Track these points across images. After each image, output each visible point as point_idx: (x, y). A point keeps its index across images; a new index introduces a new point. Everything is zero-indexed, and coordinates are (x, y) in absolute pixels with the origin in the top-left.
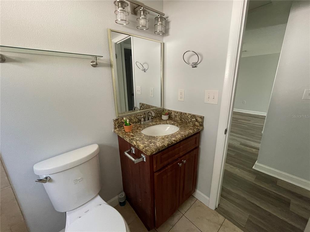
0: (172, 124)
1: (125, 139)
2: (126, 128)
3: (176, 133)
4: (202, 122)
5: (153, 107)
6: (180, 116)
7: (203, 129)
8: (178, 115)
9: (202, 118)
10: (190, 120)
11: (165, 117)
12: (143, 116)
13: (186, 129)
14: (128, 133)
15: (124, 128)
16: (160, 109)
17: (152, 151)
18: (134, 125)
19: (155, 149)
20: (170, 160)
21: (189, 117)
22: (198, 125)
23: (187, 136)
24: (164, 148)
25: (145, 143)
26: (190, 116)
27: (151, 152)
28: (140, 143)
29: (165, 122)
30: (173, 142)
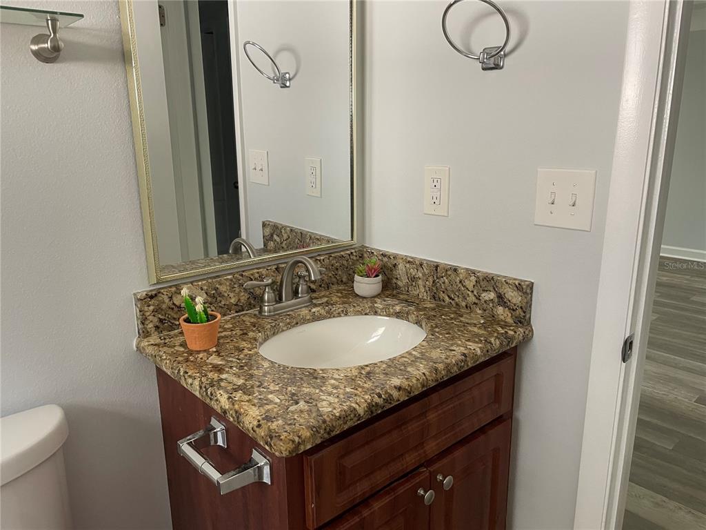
0: (398, 315)
1: (183, 383)
2: (193, 335)
3: (409, 353)
4: (526, 308)
5: (319, 239)
6: (431, 279)
7: (527, 339)
8: (424, 274)
9: (526, 289)
10: (472, 299)
11: (365, 286)
12: (270, 281)
13: (453, 338)
14: (201, 355)
15: (182, 333)
16: (346, 248)
17: (297, 439)
18: (227, 318)
19: (311, 428)
20: (381, 477)
21: (470, 283)
22: (510, 320)
23: (455, 370)
24: (350, 424)
25: (271, 402)
26: (473, 278)
27: (293, 441)
28: (249, 401)
29: (368, 306)
30: (395, 394)
